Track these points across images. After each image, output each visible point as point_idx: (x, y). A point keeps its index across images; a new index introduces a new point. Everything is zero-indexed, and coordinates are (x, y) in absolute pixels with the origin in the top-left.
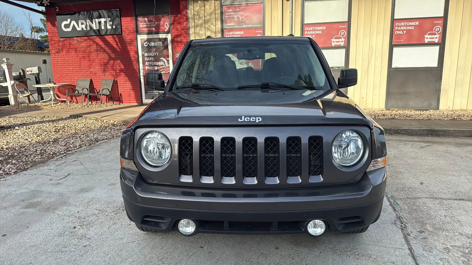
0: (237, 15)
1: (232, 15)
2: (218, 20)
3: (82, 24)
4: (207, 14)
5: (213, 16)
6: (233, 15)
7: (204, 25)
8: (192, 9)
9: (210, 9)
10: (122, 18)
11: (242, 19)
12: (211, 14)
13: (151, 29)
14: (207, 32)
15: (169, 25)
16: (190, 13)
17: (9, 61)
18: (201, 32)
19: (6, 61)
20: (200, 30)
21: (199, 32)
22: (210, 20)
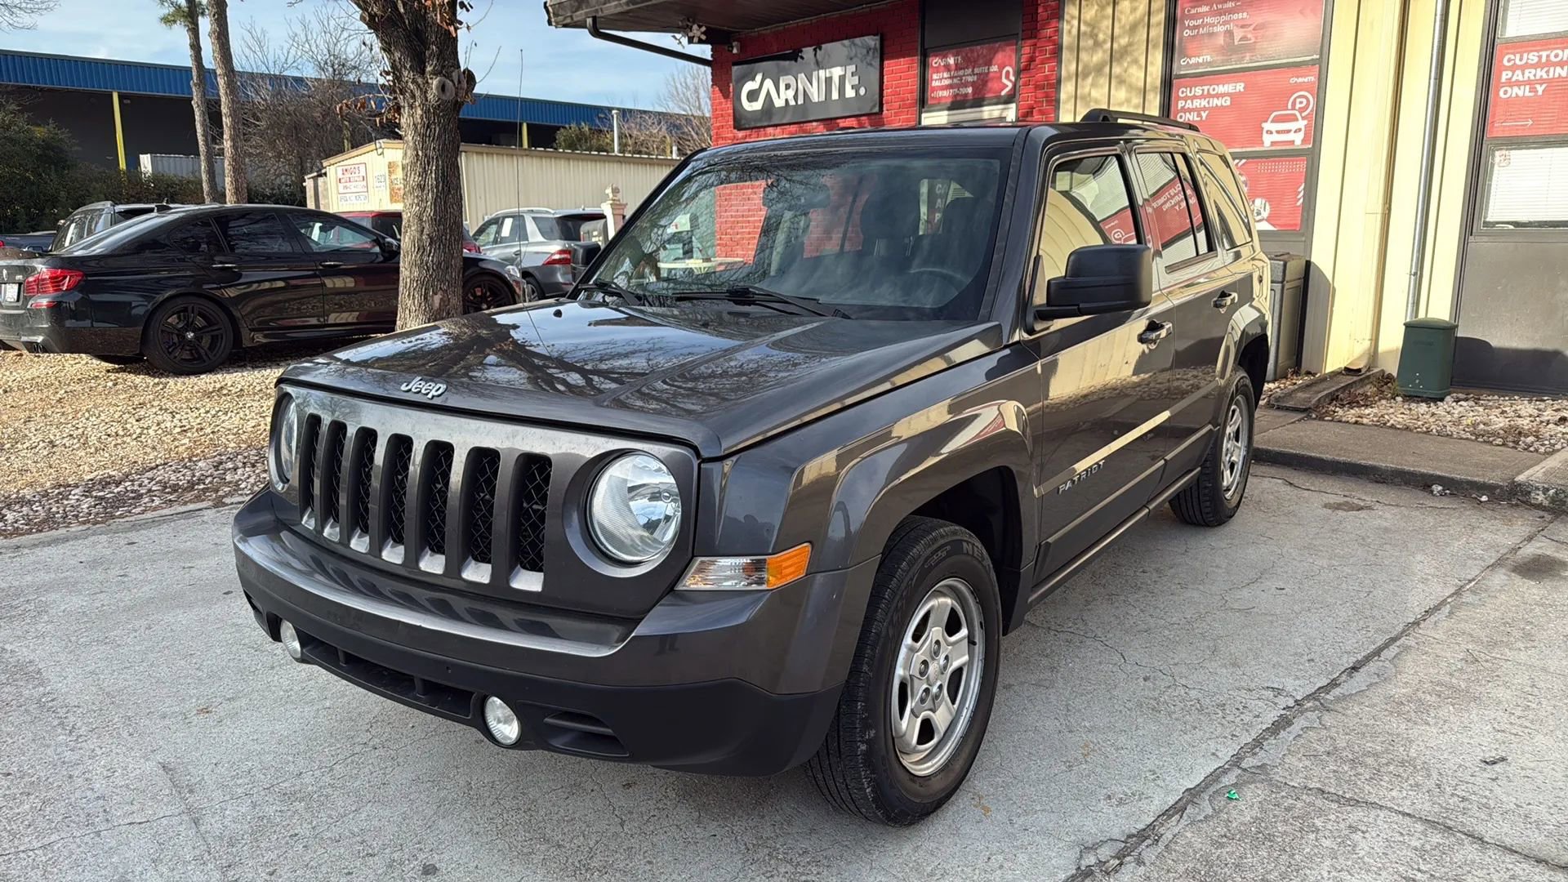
0: (1225, 23)
1: (1207, 24)
2: (1155, 46)
3: (788, 87)
4: (1120, 28)
5: (1141, 35)
6: (1213, 25)
7: (1107, 69)
8: (1073, 17)
9: (1134, 10)
10: (886, 62)
11: (1243, 38)
12: (1133, 28)
13: (963, 91)
14: (1116, 90)
15: (1014, 75)
16: (1065, 31)
17: (619, 196)
18: (1094, 93)
19: (611, 196)
20: (1093, 85)
21: (1090, 94)
22: (1129, 49)
